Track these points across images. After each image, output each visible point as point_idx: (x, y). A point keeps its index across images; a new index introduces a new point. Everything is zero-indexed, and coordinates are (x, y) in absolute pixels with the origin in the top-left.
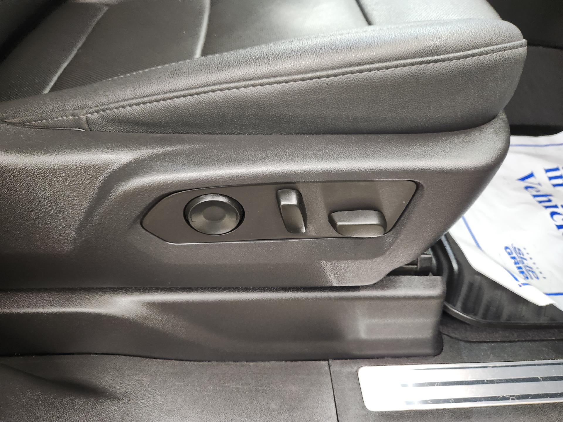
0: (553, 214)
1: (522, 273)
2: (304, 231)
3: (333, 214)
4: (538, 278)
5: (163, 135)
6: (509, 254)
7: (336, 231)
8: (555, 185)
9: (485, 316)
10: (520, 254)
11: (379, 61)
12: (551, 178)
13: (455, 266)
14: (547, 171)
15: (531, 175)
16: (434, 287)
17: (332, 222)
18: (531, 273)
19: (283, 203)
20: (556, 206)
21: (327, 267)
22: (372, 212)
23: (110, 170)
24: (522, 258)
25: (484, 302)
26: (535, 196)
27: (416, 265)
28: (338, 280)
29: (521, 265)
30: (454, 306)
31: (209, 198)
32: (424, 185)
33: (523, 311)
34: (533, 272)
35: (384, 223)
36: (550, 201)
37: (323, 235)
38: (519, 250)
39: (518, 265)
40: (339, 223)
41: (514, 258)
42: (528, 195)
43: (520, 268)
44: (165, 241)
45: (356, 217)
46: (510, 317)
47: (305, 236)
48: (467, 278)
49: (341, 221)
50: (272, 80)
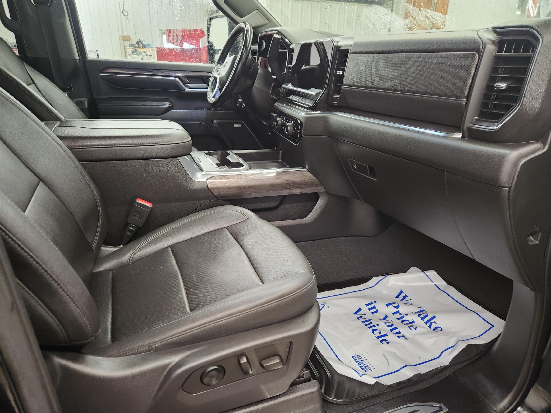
0: (373, 331)
1: (363, 369)
2: (251, 372)
3: (261, 362)
4: (371, 370)
5: (188, 346)
6: (355, 360)
7: (264, 369)
8: (373, 313)
9: (347, 398)
10: (360, 358)
11: (266, 303)
12: (370, 309)
13: (329, 374)
14: (367, 305)
15: (360, 310)
16: (313, 386)
17: (262, 366)
18: (367, 368)
19: (241, 362)
20: (374, 326)
21: (263, 388)
22: (276, 357)
23: (170, 367)
24: (361, 361)
25: (346, 390)
26: (363, 322)
27: (304, 377)
28: (270, 394)
29: (362, 365)
30: (331, 397)
31: (212, 368)
32: (292, 341)
33: (365, 390)
34: (368, 367)
35: (282, 361)
36: (371, 323)
37: (259, 373)
38: (359, 356)
39: (360, 365)
40: (264, 365)
41: (357, 362)
42: (359, 322)
43: (361, 367)
44: (192, 394)
45: (271, 361)
46: (359, 395)
47: (252, 375)
48: (336, 379)
49: (265, 364)
50: (231, 317)
